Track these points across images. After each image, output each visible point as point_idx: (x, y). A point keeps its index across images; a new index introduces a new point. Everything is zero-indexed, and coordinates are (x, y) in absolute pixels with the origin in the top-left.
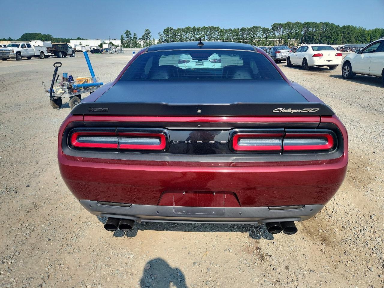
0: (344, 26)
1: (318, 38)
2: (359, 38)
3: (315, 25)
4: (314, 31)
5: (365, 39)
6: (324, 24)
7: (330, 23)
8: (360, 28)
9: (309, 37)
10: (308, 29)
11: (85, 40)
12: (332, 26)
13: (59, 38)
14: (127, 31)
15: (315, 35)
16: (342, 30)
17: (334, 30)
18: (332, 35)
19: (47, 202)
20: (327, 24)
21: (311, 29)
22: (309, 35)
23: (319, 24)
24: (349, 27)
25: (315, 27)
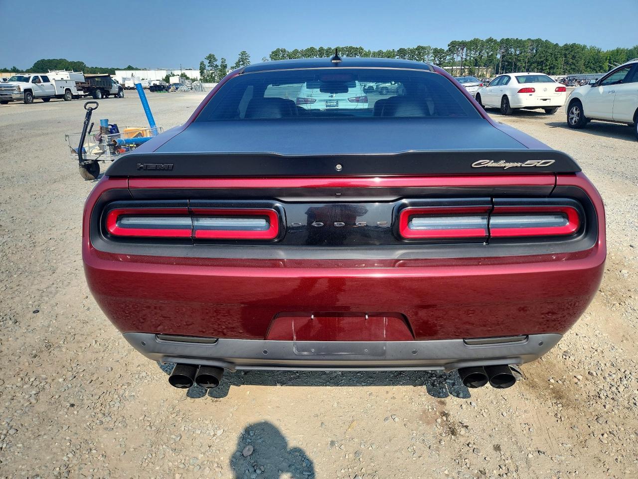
0: (566, 45)
1: (524, 65)
2: (592, 65)
3: (519, 43)
4: (518, 53)
5: (600, 66)
6: (533, 41)
7: (544, 40)
8: (592, 48)
9: (510, 64)
10: (507, 50)
11: (140, 70)
12: (546, 45)
13: (96, 68)
14: (210, 55)
15: (520, 61)
16: (563, 52)
17: (550, 51)
18: (547, 60)
19: (68, 339)
20: (538, 41)
21: (513, 50)
22: (510, 60)
23: (525, 41)
24: (573, 46)
25: (519, 47)
